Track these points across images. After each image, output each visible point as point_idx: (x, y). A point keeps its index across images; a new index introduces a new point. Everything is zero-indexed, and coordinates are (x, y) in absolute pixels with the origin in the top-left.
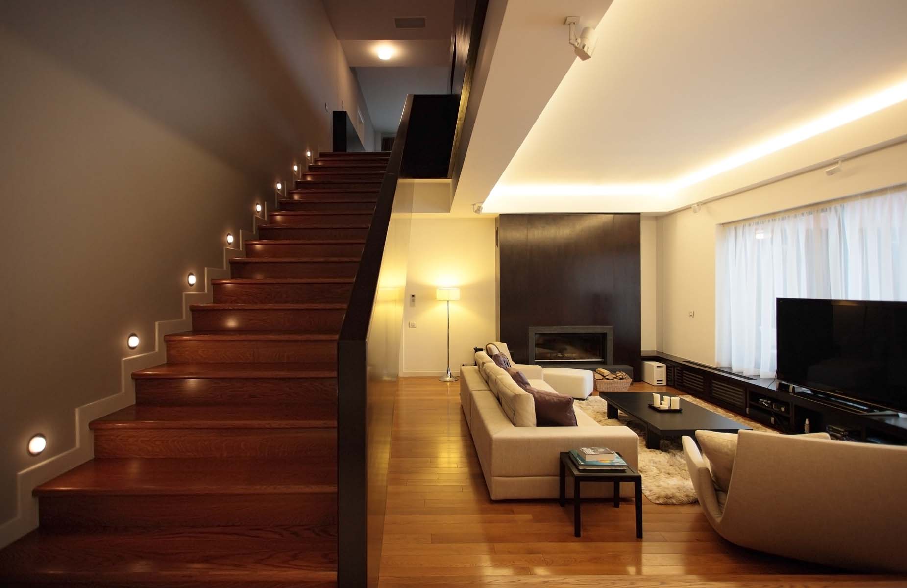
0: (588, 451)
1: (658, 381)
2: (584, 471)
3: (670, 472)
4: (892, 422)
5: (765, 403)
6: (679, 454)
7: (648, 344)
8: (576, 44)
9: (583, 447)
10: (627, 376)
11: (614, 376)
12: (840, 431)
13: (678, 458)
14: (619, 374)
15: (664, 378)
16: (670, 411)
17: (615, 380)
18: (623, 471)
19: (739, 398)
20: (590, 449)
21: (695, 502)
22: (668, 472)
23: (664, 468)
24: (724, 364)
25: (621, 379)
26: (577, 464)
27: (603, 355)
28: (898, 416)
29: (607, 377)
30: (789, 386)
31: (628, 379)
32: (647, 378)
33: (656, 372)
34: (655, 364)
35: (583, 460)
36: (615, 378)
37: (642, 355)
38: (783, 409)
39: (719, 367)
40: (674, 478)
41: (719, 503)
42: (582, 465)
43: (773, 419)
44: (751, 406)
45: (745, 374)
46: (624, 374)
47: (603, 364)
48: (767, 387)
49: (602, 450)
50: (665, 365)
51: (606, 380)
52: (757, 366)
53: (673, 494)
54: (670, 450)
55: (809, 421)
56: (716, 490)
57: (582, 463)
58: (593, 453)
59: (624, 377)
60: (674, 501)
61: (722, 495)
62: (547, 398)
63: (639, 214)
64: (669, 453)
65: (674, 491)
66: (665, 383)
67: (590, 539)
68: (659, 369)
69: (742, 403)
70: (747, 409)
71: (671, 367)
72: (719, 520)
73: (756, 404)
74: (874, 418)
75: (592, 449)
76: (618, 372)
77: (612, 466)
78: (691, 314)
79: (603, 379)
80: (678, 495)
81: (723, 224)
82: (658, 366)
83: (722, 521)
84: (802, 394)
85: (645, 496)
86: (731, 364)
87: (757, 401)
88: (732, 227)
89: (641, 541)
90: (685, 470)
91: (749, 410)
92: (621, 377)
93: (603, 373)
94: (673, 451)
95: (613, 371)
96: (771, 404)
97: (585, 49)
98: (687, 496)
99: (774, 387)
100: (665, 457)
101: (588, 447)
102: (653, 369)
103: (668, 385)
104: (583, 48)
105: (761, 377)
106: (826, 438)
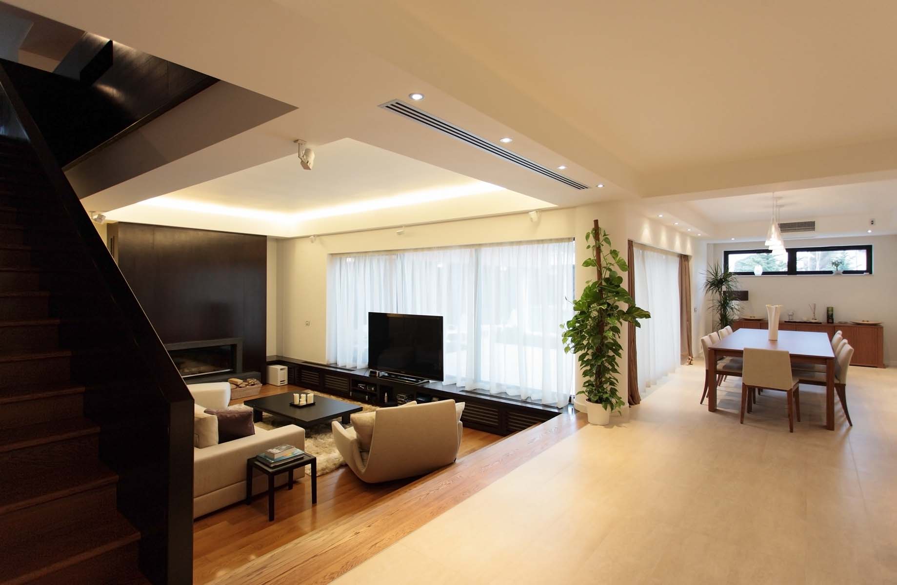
0: (274, 451)
1: (281, 381)
2: (275, 467)
3: (319, 451)
4: (427, 386)
5: (361, 385)
6: (319, 437)
7: (271, 351)
8: (303, 159)
9: (270, 449)
10: (258, 382)
11: (247, 383)
12: (403, 397)
13: (320, 440)
14: (251, 381)
15: (286, 378)
16: (308, 406)
17: (248, 387)
18: (302, 458)
19: (344, 385)
20: (275, 449)
21: (342, 466)
22: (316, 452)
23: (313, 450)
24: (332, 361)
25: (253, 385)
26: (268, 464)
27: (233, 366)
28: (429, 381)
29: (240, 386)
30: (376, 372)
31: (259, 384)
32: (271, 380)
33: (279, 374)
34: (279, 367)
35: (273, 459)
36: (246, 385)
37: (267, 360)
38: (373, 389)
39: (329, 363)
40: (322, 455)
41: (363, 460)
42: (273, 463)
43: (367, 397)
44: (354, 391)
45: (348, 367)
46: (255, 380)
47: (233, 373)
48: (363, 375)
49: (284, 447)
50: (286, 367)
51: (240, 389)
52: (355, 360)
53: (326, 466)
54: (312, 436)
55: (387, 394)
56: (361, 452)
57: (273, 462)
58: (279, 451)
59: (255, 383)
60: (327, 471)
61: (365, 454)
62: (228, 416)
63: (266, 236)
64: (312, 438)
65: (325, 464)
66: (286, 382)
67: (281, 519)
68: (282, 371)
69: (347, 389)
70: (351, 393)
71: (291, 368)
72: (363, 471)
73: (356, 388)
74: (419, 385)
75: (277, 449)
76: (249, 380)
77: (295, 456)
78: (307, 323)
79: (236, 388)
80: (328, 465)
81: (332, 254)
82: (281, 369)
83: (366, 471)
84: (384, 376)
85: (307, 474)
86: (337, 361)
87: (357, 386)
88: (338, 257)
89: (316, 505)
90: (326, 447)
91: (352, 394)
92: (252, 383)
93: (237, 382)
94: (314, 436)
95: (245, 380)
96: (365, 387)
97: (309, 164)
98: (335, 464)
99: (367, 374)
100: (310, 442)
101: (273, 447)
102: (277, 372)
103: (289, 383)
104: (307, 163)
105: (357, 368)
106: (415, 404)
